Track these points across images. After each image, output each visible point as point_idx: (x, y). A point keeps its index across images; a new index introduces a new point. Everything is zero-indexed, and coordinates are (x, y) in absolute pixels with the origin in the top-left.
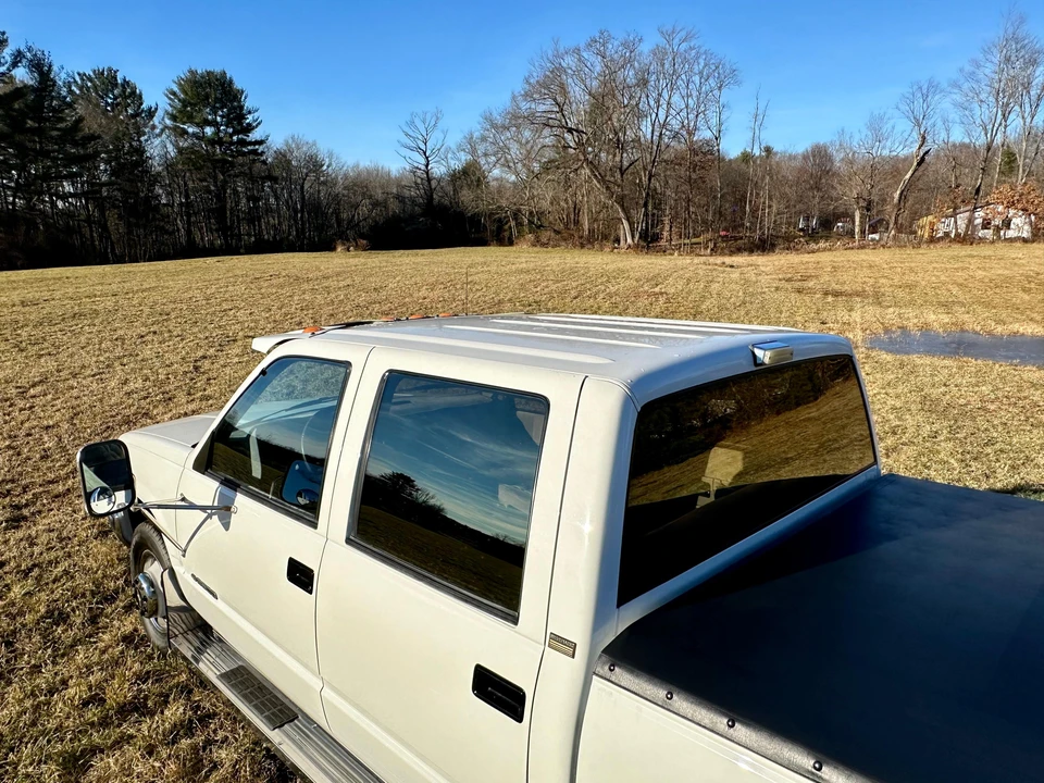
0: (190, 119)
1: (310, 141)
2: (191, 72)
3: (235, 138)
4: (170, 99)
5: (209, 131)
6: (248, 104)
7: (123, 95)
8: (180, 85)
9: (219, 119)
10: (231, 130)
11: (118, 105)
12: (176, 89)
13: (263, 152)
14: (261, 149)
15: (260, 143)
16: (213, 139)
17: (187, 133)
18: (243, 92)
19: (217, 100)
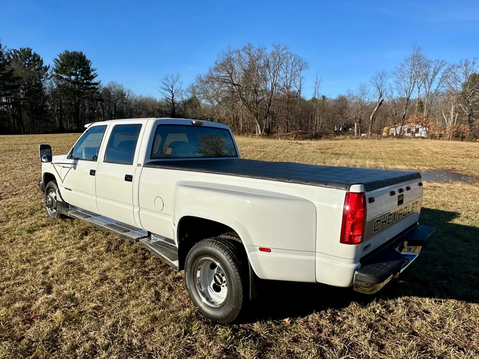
0: (64, 72)
1: (120, 85)
2: (66, 51)
3: (85, 81)
4: (55, 63)
5: (73, 78)
6: (92, 67)
7: (34, 60)
8: (60, 56)
9: (78, 73)
10: (83, 78)
11: (31, 64)
12: (59, 59)
13: (98, 88)
15: (97, 84)
16: (75, 82)
17: (63, 78)
18: (90, 62)
19: (77, 64)
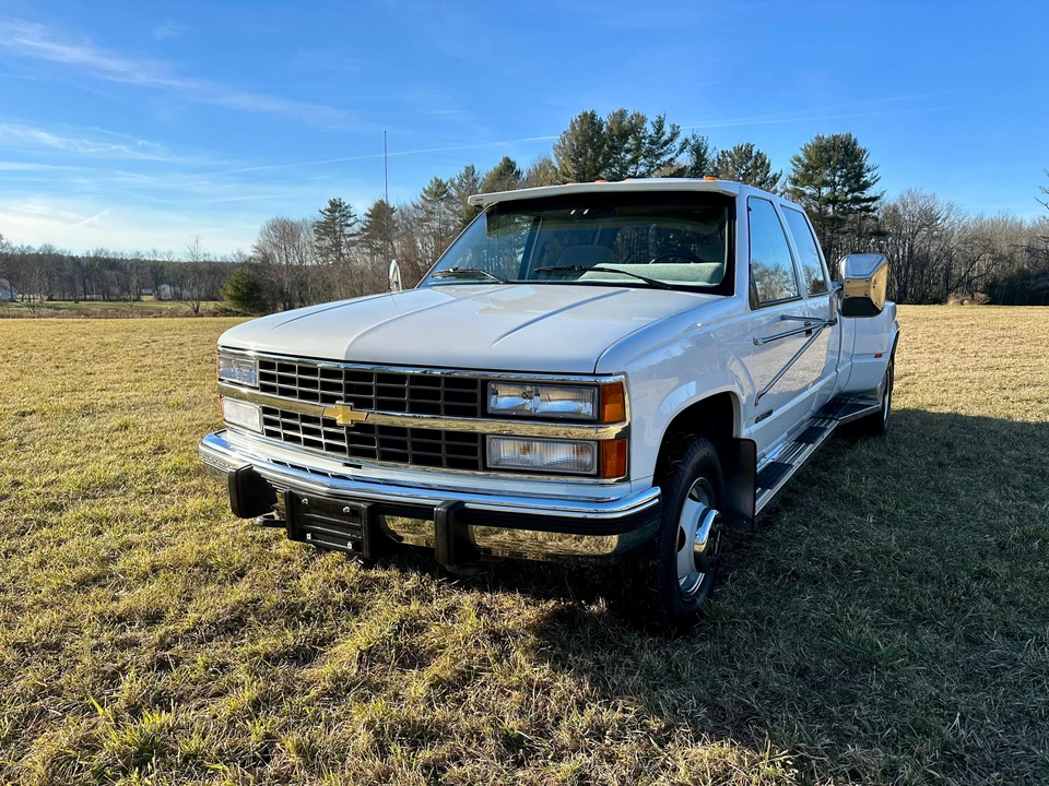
0: (810, 181)
1: (929, 195)
2: (818, 138)
3: (849, 196)
4: (795, 165)
5: (825, 191)
6: (868, 163)
7: (755, 167)
8: (806, 151)
9: (837, 179)
10: (846, 189)
11: (749, 174)
12: (801, 156)
13: (875, 209)
14: (872, 205)
15: (873, 199)
16: (829, 199)
17: (804, 194)
18: (865, 152)
19: (838, 162)
